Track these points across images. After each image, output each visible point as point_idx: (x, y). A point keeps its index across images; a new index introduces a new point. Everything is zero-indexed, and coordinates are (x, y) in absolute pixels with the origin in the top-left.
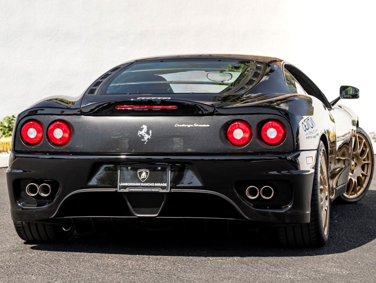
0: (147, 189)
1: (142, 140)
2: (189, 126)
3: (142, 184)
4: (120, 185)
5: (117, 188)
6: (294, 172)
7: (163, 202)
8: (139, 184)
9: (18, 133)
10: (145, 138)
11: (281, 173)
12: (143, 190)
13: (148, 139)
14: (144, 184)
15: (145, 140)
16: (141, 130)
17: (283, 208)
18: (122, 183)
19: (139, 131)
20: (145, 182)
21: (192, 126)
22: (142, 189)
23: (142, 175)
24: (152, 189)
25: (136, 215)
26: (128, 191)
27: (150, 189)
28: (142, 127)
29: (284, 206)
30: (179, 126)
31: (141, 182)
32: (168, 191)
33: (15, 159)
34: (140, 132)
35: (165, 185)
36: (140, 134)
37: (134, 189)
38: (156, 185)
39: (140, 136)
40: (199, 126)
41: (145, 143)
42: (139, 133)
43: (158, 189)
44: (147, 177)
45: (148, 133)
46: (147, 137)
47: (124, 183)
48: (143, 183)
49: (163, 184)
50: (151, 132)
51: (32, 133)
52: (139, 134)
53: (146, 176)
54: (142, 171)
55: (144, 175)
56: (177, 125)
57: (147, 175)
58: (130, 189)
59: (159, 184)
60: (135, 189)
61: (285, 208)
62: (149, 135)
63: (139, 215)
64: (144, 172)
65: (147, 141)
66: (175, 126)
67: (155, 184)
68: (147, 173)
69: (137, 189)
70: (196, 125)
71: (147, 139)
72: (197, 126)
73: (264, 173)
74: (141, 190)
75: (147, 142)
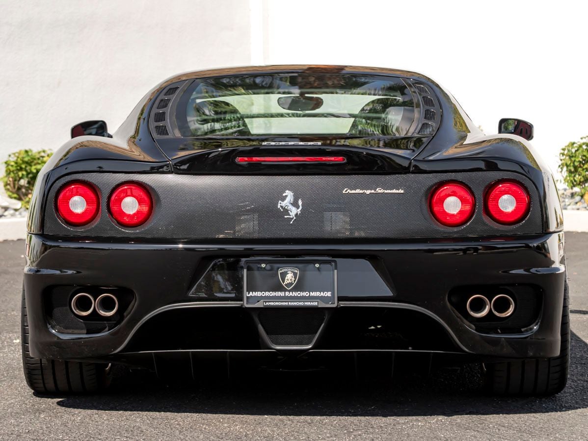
0: (296, 302)
1: (286, 217)
2: (368, 192)
3: (287, 294)
4: (248, 295)
5: (242, 300)
6: (542, 271)
7: (323, 324)
8: (281, 294)
9: (51, 206)
10: (291, 214)
11: (530, 272)
12: (290, 303)
13: (296, 215)
14: (291, 293)
15: (292, 217)
16: (284, 199)
17: (524, 331)
18: (251, 293)
19: (280, 201)
20: (292, 290)
21: (373, 191)
22: (288, 302)
23: (286, 278)
24: (306, 302)
25: (273, 347)
26: (262, 306)
27: (301, 302)
28: (284, 195)
29: (525, 329)
30: (350, 192)
31: (285, 290)
32: (335, 306)
33: (44, 253)
34: (282, 202)
35: (329, 294)
36: (281, 206)
37: (273, 302)
38: (313, 294)
39: (282, 210)
40: (386, 191)
41: (291, 223)
42: (279, 205)
43: (315, 302)
44: (295, 281)
45: (295, 204)
46: (294, 212)
47: (254, 293)
48: (289, 291)
49: (325, 293)
50: (300, 202)
51: (78, 205)
52: (279, 207)
53: (293, 279)
54: (286, 270)
55: (290, 277)
56: (346, 191)
57: (295, 278)
58: (266, 302)
59: (317, 294)
60: (276, 302)
61: (527, 331)
62: (298, 207)
63: (279, 348)
64: (290, 272)
65: (295, 218)
66: (344, 192)
67: (311, 293)
68: (295, 274)
69: (278, 302)
70: (379, 190)
71: (294, 215)
72: (382, 191)
73: (500, 272)
74: (287, 304)
75: (295, 220)
